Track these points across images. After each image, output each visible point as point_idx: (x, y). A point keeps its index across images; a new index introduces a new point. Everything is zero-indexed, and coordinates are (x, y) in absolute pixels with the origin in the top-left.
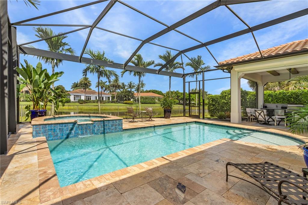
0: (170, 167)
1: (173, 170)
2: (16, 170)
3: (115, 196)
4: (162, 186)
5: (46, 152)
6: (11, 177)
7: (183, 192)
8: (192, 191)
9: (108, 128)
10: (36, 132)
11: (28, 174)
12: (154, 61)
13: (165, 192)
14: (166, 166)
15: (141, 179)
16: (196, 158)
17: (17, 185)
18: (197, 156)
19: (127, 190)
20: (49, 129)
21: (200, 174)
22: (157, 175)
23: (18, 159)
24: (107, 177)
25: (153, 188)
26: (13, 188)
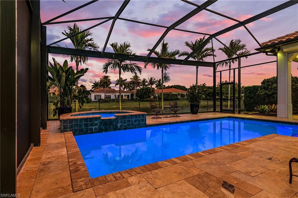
0: (208, 164)
1: (213, 167)
2: (48, 160)
3: (149, 190)
4: (203, 184)
5: (75, 145)
6: (45, 166)
7: (232, 192)
8: (244, 192)
9: (131, 124)
10: (63, 127)
11: (59, 164)
12: (178, 50)
13: (208, 190)
14: (204, 162)
15: (175, 174)
16: (239, 154)
17: (51, 173)
18: (241, 153)
19: (161, 186)
20: (75, 124)
21: (250, 173)
22: (194, 171)
23: (50, 151)
24: (137, 171)
25: (192, 185)
26: (48, 177)
